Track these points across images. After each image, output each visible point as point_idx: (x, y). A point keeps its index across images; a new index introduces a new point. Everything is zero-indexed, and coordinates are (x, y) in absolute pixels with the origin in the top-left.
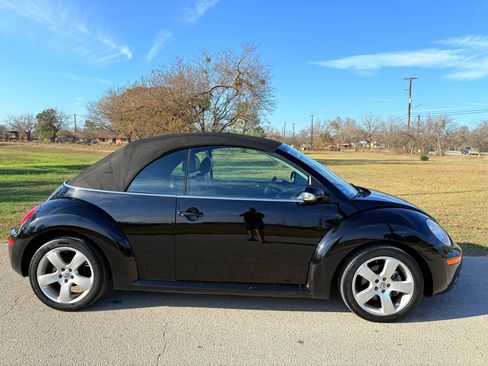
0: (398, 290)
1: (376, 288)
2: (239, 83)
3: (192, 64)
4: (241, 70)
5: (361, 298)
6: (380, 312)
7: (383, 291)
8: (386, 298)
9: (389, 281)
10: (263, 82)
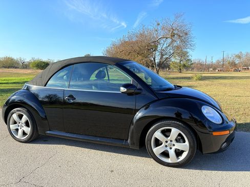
0: (181, 148)
1: (166, 146)
2: (173, 35)
3: (149, 27)
4: (174, 28)
5: (157, 151)
6: (169, 161)
7: (171, 148)
8: (172, 152)
9: (174, 142)
10: (186, 34)
